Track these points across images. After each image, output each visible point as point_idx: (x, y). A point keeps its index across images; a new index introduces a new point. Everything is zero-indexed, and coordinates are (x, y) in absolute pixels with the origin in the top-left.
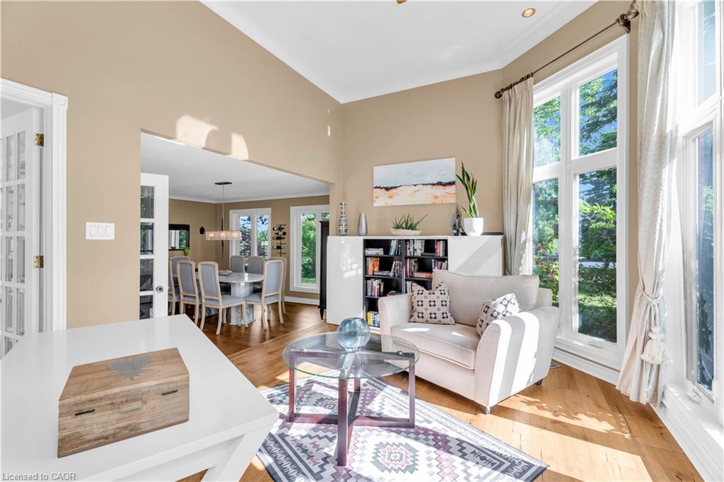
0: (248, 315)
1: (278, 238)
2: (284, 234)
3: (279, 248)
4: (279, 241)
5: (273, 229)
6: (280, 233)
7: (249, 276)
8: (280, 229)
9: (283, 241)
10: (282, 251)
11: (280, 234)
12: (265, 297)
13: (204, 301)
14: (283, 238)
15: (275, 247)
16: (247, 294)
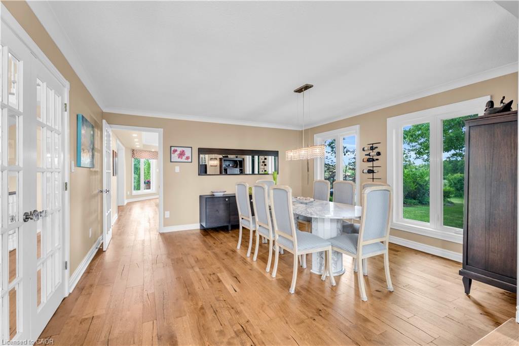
0: (336, 263)
1: (371, 160)
2: (379, 154)
3: (371, 171)
4: (370, 164)
5: (363, 150)
6: (373, 153)
7: (336, 207)
8: (372, 149)
9: (376, 163)
10: (375, 176)
11: (373, 155)
12: (363, 246)
13: (277, 237)
14: (377, 160)
15: (366, 171)
16: (334, 234)
